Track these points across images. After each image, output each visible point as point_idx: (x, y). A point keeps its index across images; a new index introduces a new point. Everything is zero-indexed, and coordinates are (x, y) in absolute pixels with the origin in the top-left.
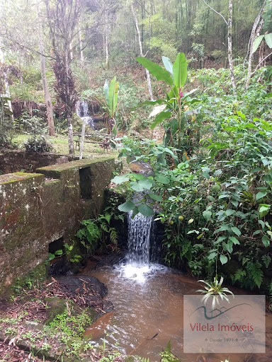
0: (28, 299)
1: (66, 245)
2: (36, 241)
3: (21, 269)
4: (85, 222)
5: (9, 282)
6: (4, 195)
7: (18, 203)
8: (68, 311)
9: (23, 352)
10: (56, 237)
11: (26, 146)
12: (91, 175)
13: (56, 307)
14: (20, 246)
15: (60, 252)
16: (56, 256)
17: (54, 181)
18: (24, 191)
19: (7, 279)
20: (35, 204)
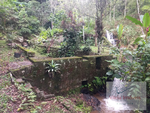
0: (72, 97)
1: (88, 84)
2: (78, 79)
3: (72, 87)
4: (96, 77)
5: (67, 90)
6: (70, 62)
7: (74, 65)
8: (83, 105)
9: (63, 106)
10: (85, 80)
11: (83, 49)
12: (101, 60)
13: (80, 102)
14: (73, 79)
15: (86, 86)
16: (85, 87)
17: (86, 60)
18: (76, 62)
19: (67, 88)
20: (79, 67)
